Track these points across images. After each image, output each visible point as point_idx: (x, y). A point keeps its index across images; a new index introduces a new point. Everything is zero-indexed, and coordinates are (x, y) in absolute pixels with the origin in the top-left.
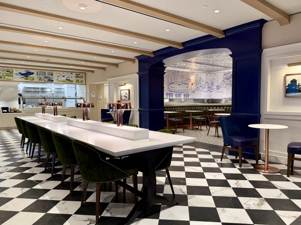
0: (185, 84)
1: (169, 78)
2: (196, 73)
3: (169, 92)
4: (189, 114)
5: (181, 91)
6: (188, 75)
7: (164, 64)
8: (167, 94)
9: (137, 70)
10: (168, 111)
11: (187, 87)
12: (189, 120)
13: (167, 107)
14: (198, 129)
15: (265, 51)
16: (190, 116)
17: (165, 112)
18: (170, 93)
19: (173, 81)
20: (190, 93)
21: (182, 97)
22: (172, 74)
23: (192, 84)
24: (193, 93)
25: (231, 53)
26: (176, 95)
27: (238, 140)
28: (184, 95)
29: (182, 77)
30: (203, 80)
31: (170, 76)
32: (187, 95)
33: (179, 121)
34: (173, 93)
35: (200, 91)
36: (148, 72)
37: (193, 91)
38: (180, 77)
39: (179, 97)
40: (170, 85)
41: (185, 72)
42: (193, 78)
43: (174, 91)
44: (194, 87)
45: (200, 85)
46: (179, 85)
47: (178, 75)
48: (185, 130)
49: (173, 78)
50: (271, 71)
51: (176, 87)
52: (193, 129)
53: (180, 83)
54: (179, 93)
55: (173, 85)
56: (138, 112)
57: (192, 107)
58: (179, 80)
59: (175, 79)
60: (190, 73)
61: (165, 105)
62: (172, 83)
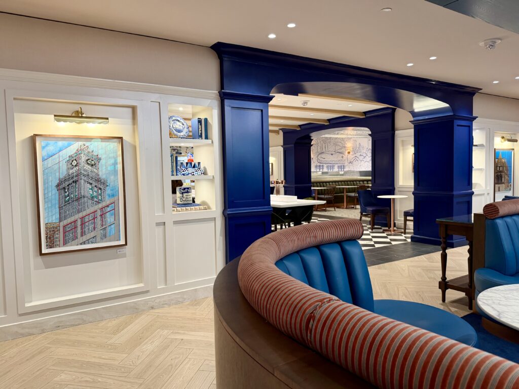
0: (340, 153)
1: (319, 147)
2: (355, 139)
3: (319, 164)
4: (342, 191)
5: (334, 162)
6: (343, 142)
7: (310, 137)
8: (316, 167)
9: (282, 143)
10: (317, 187)
11: (342, 157)
12: (343, 197)
13: (317, 183)
14: (353, 208)
15: (397, 132)
16: (343, 193)
17: (312, 188)
18: (320, 166)
19: (324, 150)
20: (346, 164)
21: (336, 169)
22: (322, 142)
23: (349, 153)
24: (351, 164)
25: (370, 133)
26: (327, 167)
27: (370, 209)
28: (339, 167)
29: (336, 144)
30: (363, 147)
31: (320, 145)
32: (342, 167)
33: (329, 198)
34: (324, 165)
35: (359, 161)
36: (293, 145)
37: (350, 162)
38: (332, 144)
39: (332, 170)
40: (320, 156)
41: (339, 138)
42: (349, 145)
43: (325, 162)
44: (351, 156)
45: (360, 154)
46: (332, 154)
47: (330, 142)
48: (336, 209)
49: (324, 145)
50: (403, 149)
51: (328, 158)
52: (346, 208)
53: (333, 153)
54: (332, 165)
55: (323, 156)
56: (283, 188)
57: (349, 182)
58: (331, 148)
59: (326, 147)
60: (346, 139)
61: (312, 180)
62: (322, 153)
